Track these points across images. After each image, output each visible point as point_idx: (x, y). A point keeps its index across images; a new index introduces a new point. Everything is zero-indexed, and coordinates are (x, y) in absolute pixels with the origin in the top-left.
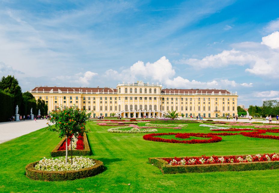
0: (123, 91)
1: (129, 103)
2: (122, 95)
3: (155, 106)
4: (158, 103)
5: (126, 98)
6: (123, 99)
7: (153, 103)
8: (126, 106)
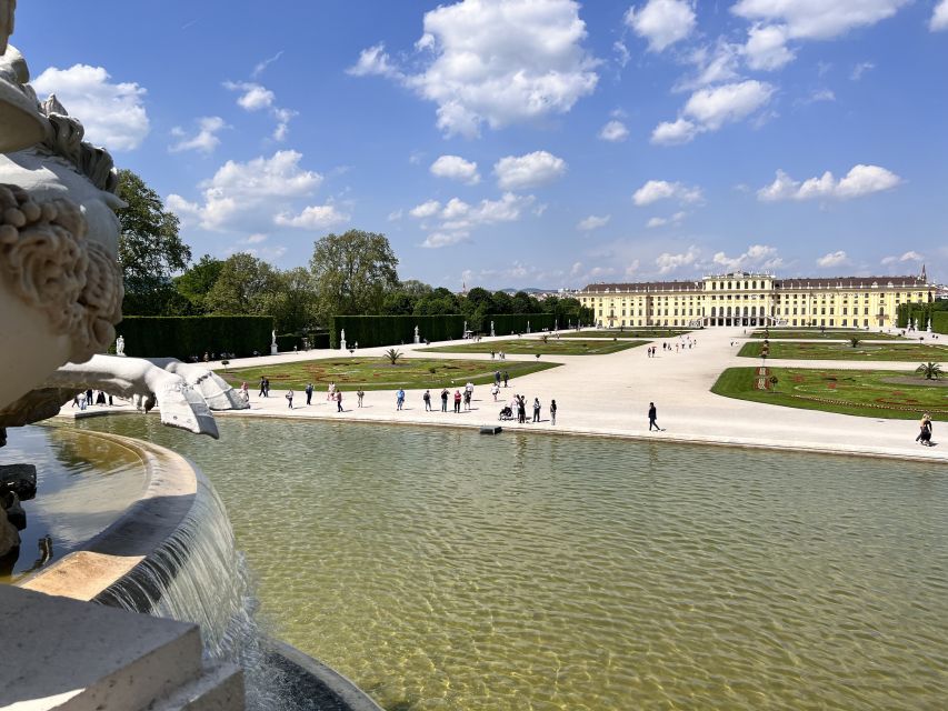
0: (709, 286)
1: (718, 304)
2: (707, 293)
3: (762, 309)
4: (768, 303)
5: (714, 298)
6: (709, 299)
7: (758, 304)
8: (714, 309)
